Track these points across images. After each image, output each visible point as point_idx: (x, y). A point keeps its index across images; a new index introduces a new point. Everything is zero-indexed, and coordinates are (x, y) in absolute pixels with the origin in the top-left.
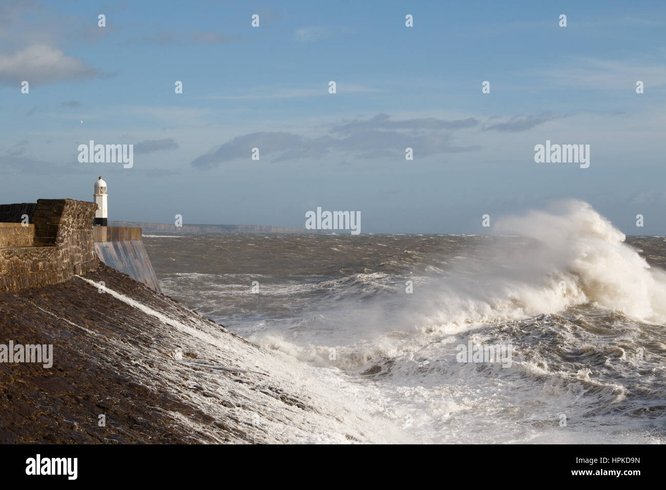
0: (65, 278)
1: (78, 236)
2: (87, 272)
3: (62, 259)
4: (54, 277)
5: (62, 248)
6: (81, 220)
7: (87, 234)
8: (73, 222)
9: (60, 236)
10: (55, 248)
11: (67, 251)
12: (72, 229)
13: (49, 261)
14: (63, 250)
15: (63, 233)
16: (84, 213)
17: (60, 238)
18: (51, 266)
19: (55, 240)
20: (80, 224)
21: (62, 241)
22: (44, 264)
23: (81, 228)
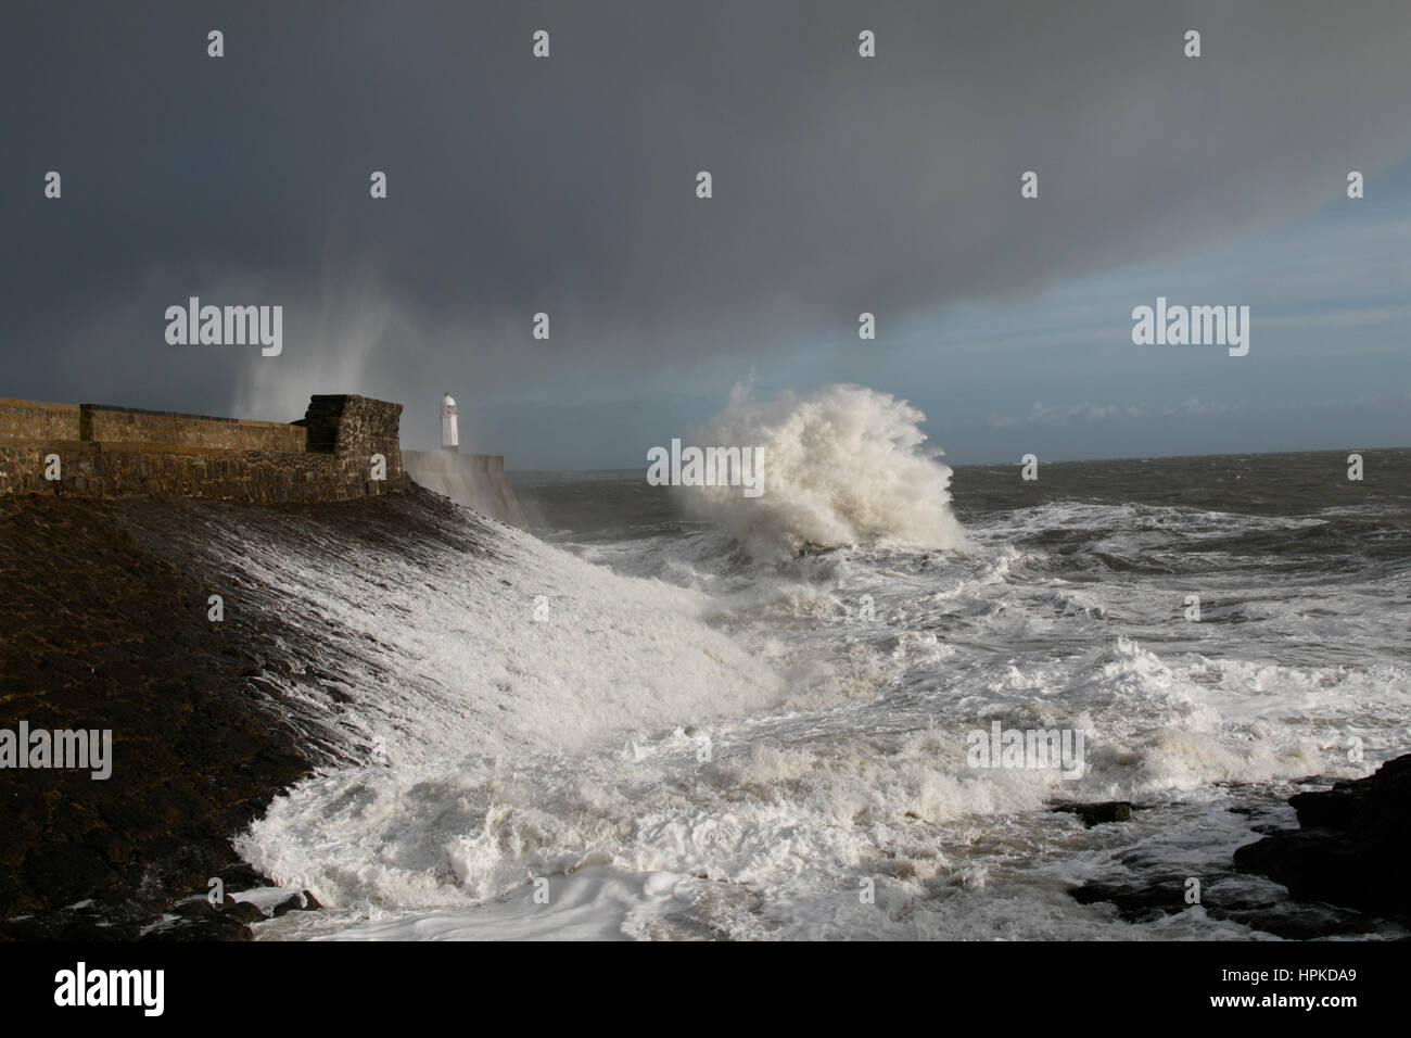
0: (350, 495)
1: (372, 445)
2: (388, 493)
3: (346, 471)
4: (332, 493)
5: (345, 457)
6: (376, 424)
7: (389, 445)
8: (363, 426)
9: (339, 441)
10: (333, 457)
11: (354, 462)
12: (361, 435)
13: (324, 472)
14: (348, 460)
15: (346, 438)
16: (381, 416)
17: (342, 445)
18: (327, 479)
19: (333, 447)
20: (375, 430)
21: (346, 448)
22: (315, 476)
23: (376, 434)
